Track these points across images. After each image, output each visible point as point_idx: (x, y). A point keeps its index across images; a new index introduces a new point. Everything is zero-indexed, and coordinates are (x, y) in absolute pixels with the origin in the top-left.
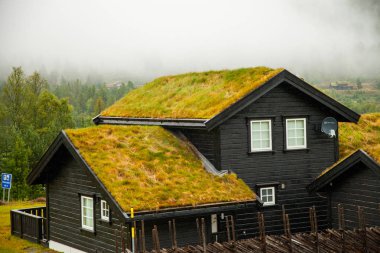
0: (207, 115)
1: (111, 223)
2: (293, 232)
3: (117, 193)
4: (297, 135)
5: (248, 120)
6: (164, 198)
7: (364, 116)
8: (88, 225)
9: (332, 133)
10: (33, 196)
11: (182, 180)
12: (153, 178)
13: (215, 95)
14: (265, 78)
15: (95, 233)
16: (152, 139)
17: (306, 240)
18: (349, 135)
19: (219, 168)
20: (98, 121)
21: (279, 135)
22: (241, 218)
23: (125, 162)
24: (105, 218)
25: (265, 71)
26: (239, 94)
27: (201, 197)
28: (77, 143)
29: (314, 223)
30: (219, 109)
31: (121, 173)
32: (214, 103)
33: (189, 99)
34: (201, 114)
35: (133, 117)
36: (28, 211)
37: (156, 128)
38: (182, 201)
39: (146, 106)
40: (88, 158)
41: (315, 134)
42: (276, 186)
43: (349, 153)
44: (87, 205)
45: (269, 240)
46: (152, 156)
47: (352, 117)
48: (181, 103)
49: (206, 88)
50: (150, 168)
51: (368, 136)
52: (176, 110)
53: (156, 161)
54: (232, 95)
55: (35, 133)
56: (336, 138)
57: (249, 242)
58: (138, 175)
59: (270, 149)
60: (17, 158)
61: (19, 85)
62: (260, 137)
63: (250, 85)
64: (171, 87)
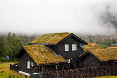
0: (55, 43)
1: (34, 67)
2: (76, 68)
3: (36, 60)
4: (74, 47)
5: (64, 44)
6: (46, 61)
7: (88, 43)
8: (28, 67)
9: (82, 47)
11: (50, 57)
12: (43, 57)
13: (57, 38)
14: (68, 35)
15: (30, 69)
16: (43, 48)
18: (85, 47)
19: (58, 55)
20: (30, 44)
21: (71, 48)
23: (37, 53)
24: (33, 66)
25: (68, 33)
26: (62, 38)
27: (54, 61)
28: (26, 49)
29: (80, 66)
30: (58, 42)
31: (36, 56)
32: (57, 40)
33: (51, 39)
35: (38, 43)
37: (43, 46)
38: (50, 62)
39: (41, 41)
40: (29, 52)
41: (78, 47)
42: (70, 59)
43: (86, 51)
44: (28, 63)
45: (71, 70)
46: (43, 52)
47: (86, 44)
48: (49, 40)
49: (55, 37)
50: (43, 54)
51: (89, 48)
52: (48, 42)
53: (44, 53)
54: (61, 38)
55: (14, 47)
56: (83, 48)
58: (40, 56)
59: (69, 50)
60: (9, 53)
62: (67, 48)
63: (64, 36)
64: (47, 37)
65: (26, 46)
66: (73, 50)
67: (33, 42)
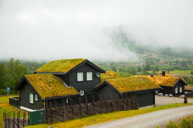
0: (65, 71)
1: (38, 101)
2: (88, 102)
3: (40, 93)
4: (90, 77)
5: (77, 73)
6: (53, 94)
7: (107, 72)
8: (32, 102)
9: (99, 76)
10: (16, 94)
11: (59, 89)
12: (50, 88)
13: (68, 66)
14: (81, 61)
15: (34, 104)
16: (50, 78)
17: (91, 104)
18: (103, 76)
19: (69, 86)
20: (35, 73)
21: (85, 77)
22: (75, 99)
23: (43, 84)
24: (37, 100)
25: (81, 60)
26: (74, 66)
27: (64, 93)
28: (29, 79)
29: (94, 100)
30: (69, 70)
31: (41, 87)
32: (67, 68)
33: (61, 67)
34: (64, 71)
35: (45, 71)
36: (14, 98)
37: (51, 75)
38: (58, 95)
39: (49, 69)
40: (32, 83)
41: (94, 76)
42: (84, 90)
43: (103, 81)
44: (31, 96)
45: (82, 105)
46: (50, 82)
47: (104, 72)
48: (59, 68)
49: (65, 64)
50: (49, 86)
51: (108, 77)
52: (57, 70)
53: (51, 84)
54: (72, 66)
56: (100, 77)
57: (77, 105)
58: (46, 88)
59: (82, 80)
61: (12, 63)
62: (80, 77)
63: (77, 63)
64: (56, 64)
65: (29, 76)
66: (88, 80)
67: (38, 70)
